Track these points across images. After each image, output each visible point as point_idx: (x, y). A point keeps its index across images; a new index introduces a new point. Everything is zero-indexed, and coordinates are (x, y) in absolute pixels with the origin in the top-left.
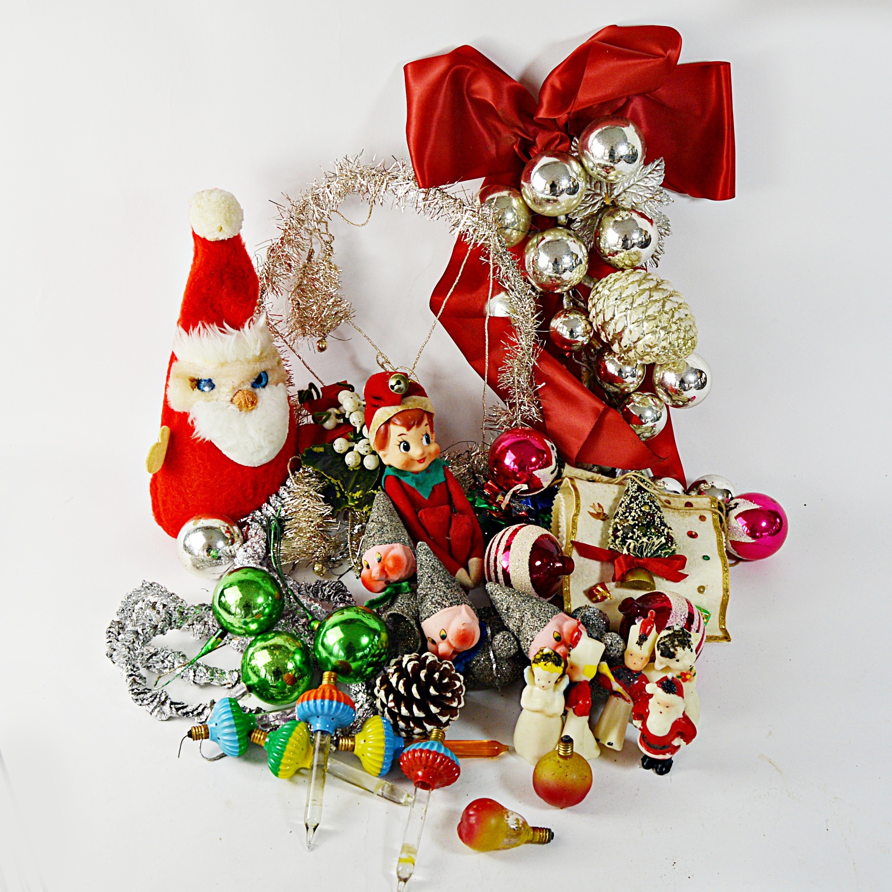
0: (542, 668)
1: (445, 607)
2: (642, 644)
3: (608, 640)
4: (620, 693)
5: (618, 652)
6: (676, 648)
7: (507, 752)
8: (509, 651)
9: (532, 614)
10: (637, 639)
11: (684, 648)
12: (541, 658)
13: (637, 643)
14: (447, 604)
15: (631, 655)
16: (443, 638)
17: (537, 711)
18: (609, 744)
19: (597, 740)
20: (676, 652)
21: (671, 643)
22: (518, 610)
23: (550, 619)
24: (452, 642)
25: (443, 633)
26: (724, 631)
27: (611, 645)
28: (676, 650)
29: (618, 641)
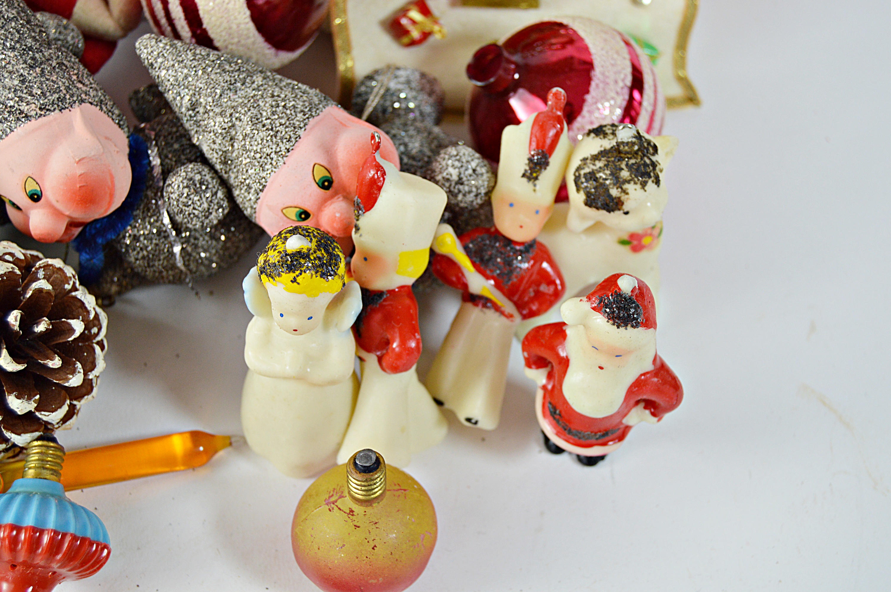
0: (287, 289)
1: (27, 117)
2: (536, 178)
3: (451, 170)
4: (488, 300)
5: (476, 196)
6: (626, 186)
7: (230, 449)
8: (207, 217)
9: (256, 121)
10: (522, 165)
11: (644, 185)
12: (283, 262)
13: (524, 175)
14: (32, 109)
15: (511, 205)
16: (35, 197)
17: (286, 378)
18: (469, 420)
19: (439, 403)
20: (624, 197)
21: (612, 174)
22: (218, 110)
23: (301, 132)
24: (60, 206)
25: (32, 187)
26: (685, 82)
27: (460, 182)
28: (625, 192)
29: (474, 171)
